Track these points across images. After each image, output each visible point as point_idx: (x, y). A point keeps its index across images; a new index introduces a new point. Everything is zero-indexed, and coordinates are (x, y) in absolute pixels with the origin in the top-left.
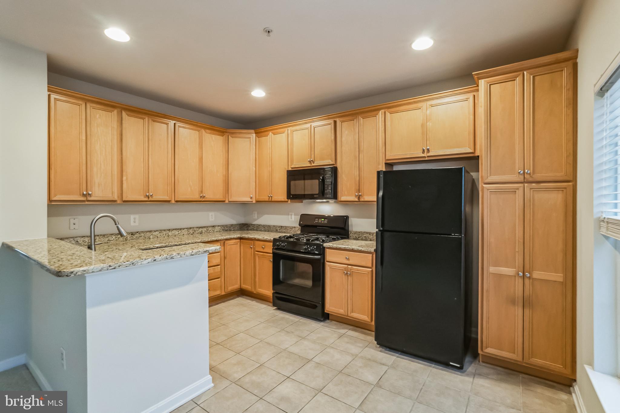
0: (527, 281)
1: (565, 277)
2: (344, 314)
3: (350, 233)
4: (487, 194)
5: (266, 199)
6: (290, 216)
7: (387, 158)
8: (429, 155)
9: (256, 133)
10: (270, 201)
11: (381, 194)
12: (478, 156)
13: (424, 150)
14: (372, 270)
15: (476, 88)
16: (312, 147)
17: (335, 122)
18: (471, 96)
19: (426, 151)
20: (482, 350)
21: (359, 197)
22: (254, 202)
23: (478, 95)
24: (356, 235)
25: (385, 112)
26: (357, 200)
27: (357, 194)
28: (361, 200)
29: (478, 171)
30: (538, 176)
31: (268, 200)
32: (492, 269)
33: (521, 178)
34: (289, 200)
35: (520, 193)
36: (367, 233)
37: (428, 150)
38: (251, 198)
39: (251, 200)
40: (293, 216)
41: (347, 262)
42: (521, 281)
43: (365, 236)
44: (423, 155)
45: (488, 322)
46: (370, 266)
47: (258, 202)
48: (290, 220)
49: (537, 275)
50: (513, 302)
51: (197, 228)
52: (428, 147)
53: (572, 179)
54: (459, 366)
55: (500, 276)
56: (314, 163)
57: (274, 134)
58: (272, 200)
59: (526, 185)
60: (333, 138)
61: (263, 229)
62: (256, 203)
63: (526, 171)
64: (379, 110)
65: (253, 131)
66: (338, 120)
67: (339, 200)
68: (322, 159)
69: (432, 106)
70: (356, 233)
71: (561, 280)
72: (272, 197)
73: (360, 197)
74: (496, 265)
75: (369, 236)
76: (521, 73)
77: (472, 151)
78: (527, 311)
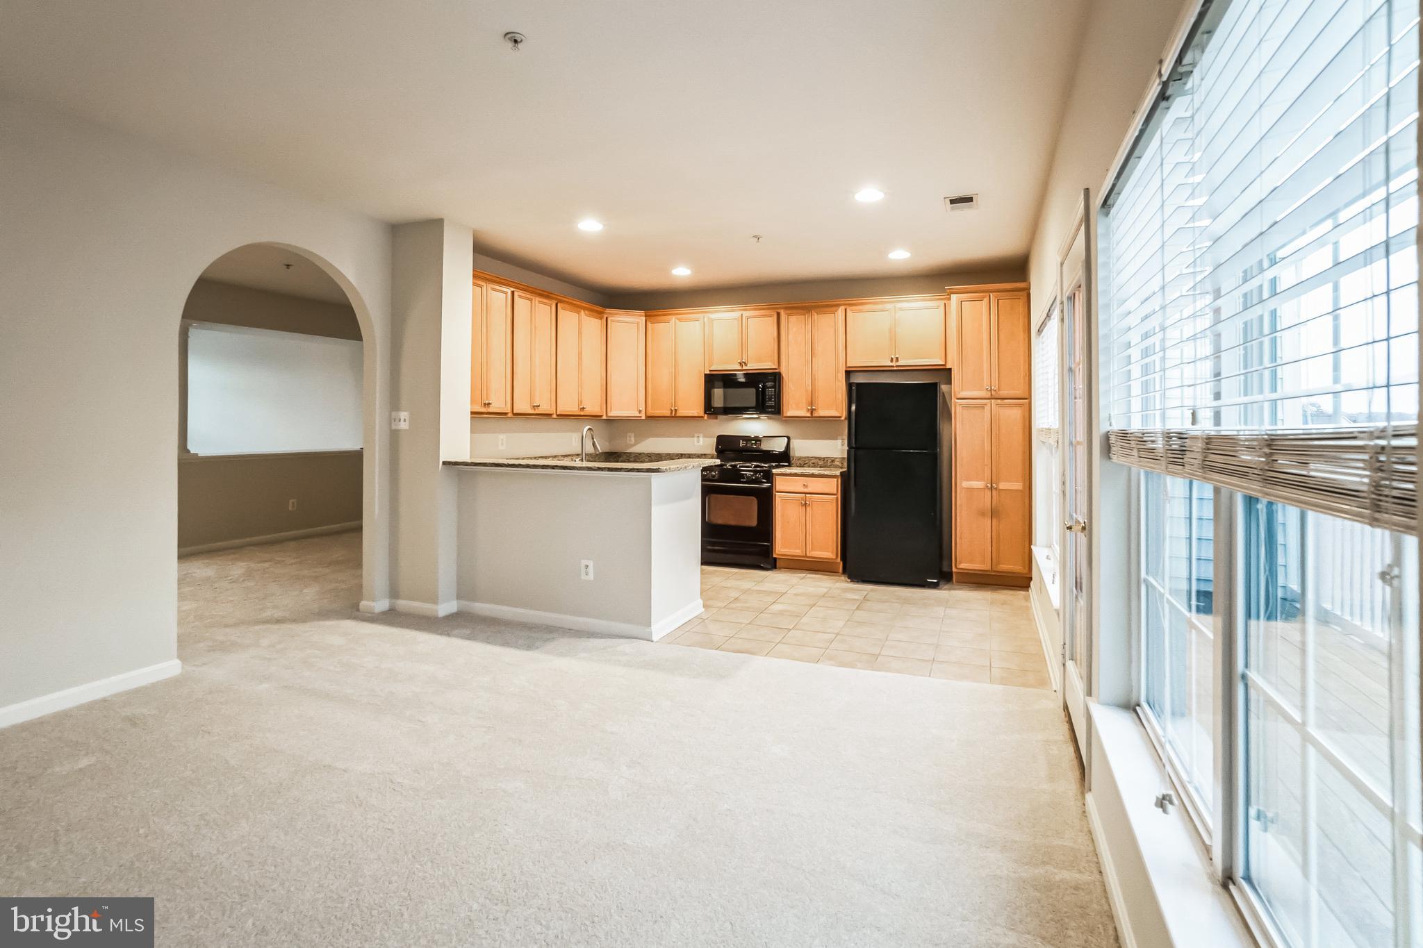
0: (994, 492)
1: (1024, 486)
2: (801, 554)
3: (791, 459)
4: (959, 410)
5: (667, 413)
6: (696, 439)
7: (848, 365)
8: (898, 364)
9: (646, 316)
10: (674, 417)
11: (853, 408)
12: (950, 369)
13: (892, 359)
14: (837, 498)
15: (948, 297)
16: (743, 345)
17: (778, 314)
18: (942, 303)
19: (894, 360)
20: (956, 567)
21: (812, 411)
22: (643, 418)
23: (950, 305)
24: (800, 462)
25: (846, 310)
26: (809, 415)
27: (809, 408)
28: (814, 415)
29: (950, 383)
30: (1003, 393)
31: (669, 415)
32: (965, 484)
33: (988, 395)
34: (706, 415)
35: (987, 408)
36: (816, 458)
37: (897, 359)
38: (640, 411)
39: (638, 415)
40: (701, 439)
41: (806, 490)
42: (989, 493)
43: (812, 462)
44: (891, 364)
45: (961, 538)
46: (835, 492)
47: (649, 418)
48: (696, 443)
49: (1002, 486)
50: (983, 514)
51: (562, 456)
52: (897, 356)
53: (1028, 397)
54: (935, 581)
55: (971, 490)
56: (746, 365)
57: (680, 320)
58: (678, 415)
59: (993, 401)
60: (776, 334)
61: (647, 460)
62: (646, 419)
63: (993, 388)
64: (839, 305)
65: (642, 313)
66: (783, 313)
67: (785, 415)
68: (759, 361)
69: (901, 309)
70: (799, 458)
71: (1021, 488)
72: (676, 410)
73: (814, 412)
74: (968, 480)
75: (819, 461)
76: (987, 294)
77: (943, 363)
78: (994, 520)
